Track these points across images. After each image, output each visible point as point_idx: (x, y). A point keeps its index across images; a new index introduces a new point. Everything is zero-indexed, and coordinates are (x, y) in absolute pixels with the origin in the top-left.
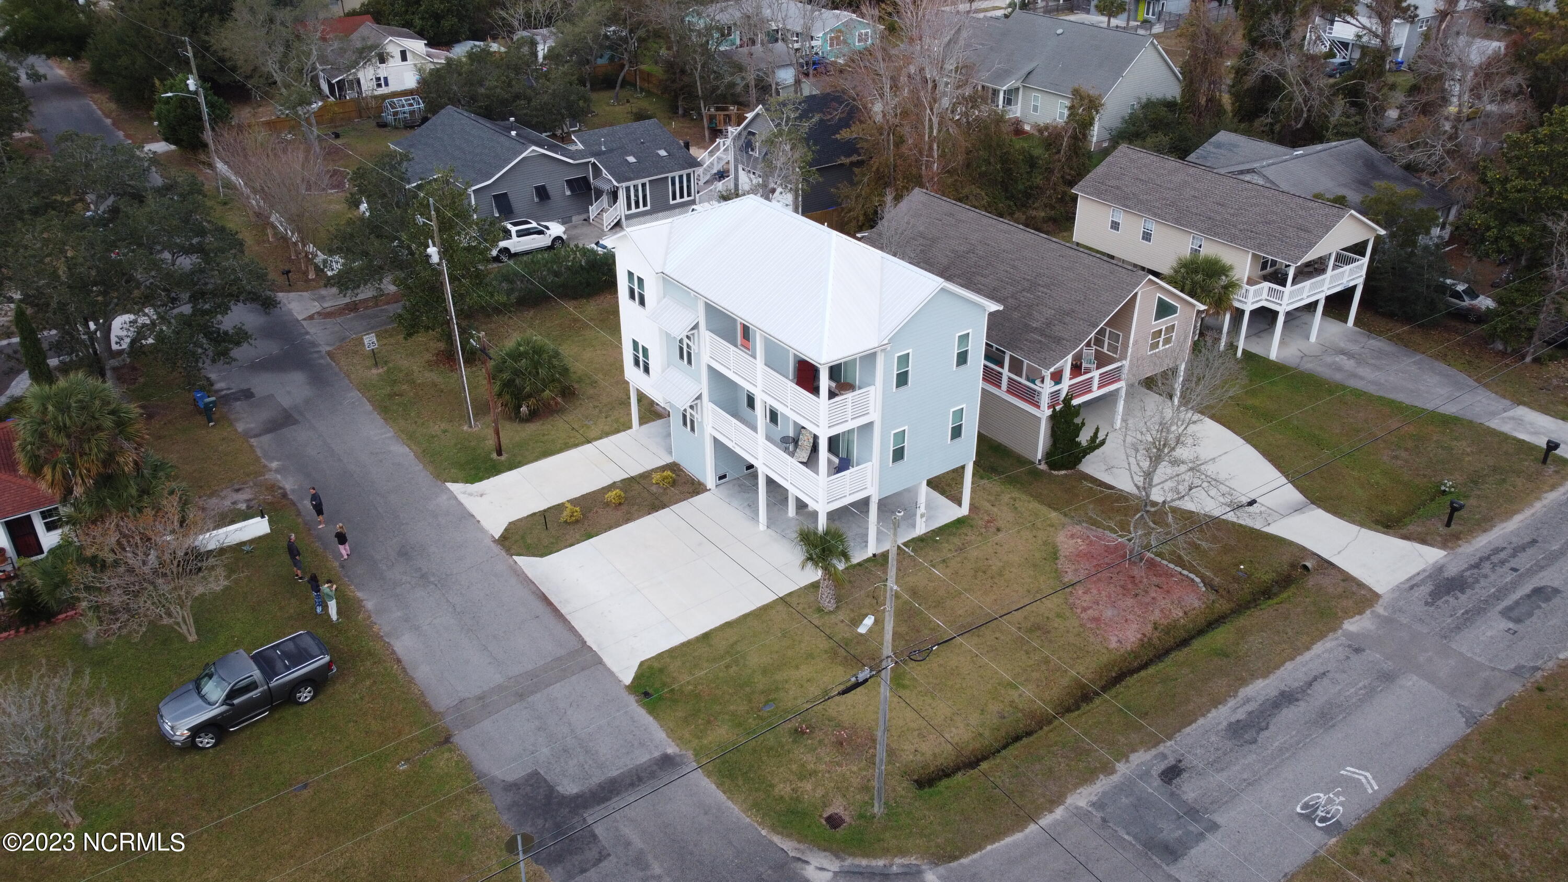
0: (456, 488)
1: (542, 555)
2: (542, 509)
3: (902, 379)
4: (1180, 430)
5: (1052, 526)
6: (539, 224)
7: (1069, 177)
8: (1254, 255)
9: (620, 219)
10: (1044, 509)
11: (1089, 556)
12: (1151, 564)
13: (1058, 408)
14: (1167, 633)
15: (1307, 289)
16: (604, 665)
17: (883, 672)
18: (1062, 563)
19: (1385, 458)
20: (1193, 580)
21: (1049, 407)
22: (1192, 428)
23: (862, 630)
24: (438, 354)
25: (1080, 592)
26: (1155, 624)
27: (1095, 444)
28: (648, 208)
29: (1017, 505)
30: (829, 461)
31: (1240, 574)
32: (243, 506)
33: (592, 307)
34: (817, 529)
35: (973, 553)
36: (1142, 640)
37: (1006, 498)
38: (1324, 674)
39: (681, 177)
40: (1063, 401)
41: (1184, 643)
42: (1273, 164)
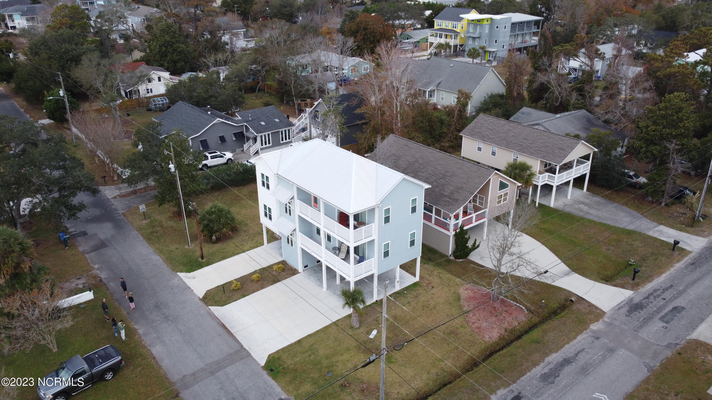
0: (181, 275)
1: (222, 305)
2: (222, 284)
3: (387, 220)
4: (512, 240)
5: (457, 285)
6: (221, 153)
7: (458, 128)
8: (541, 160)
9: (258, 150)
10: (453, 277)
11: (474, 298)
12: (503, 301)
13: (458, 231)
14: (511, 333)
15: (565, 175)
16: (252, 357)
17: (382, 356)
18: (462, 302)
19: (604, 250)
20: (522, 308)
21: (454, 231)
22: (518, 238)
23: (372, 336)
24: (174, 213)
25: (471, 315)
26: (506, 329)
27: (475, 247)
28: (271, 145)
29: (441, 276)
30: (355, 258)
31: (543, 304)
32: (81, 286)
33: (245, 190)
34: (350, 289)
35: (422, 299)
36: (500, 337)
37: (436, 272)
38: (583, 350)
39: (285, 131)
40: (460, 228)
41: (519, 337)
42: (547, 121)
